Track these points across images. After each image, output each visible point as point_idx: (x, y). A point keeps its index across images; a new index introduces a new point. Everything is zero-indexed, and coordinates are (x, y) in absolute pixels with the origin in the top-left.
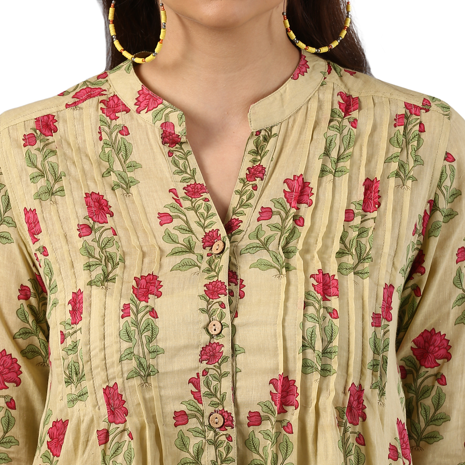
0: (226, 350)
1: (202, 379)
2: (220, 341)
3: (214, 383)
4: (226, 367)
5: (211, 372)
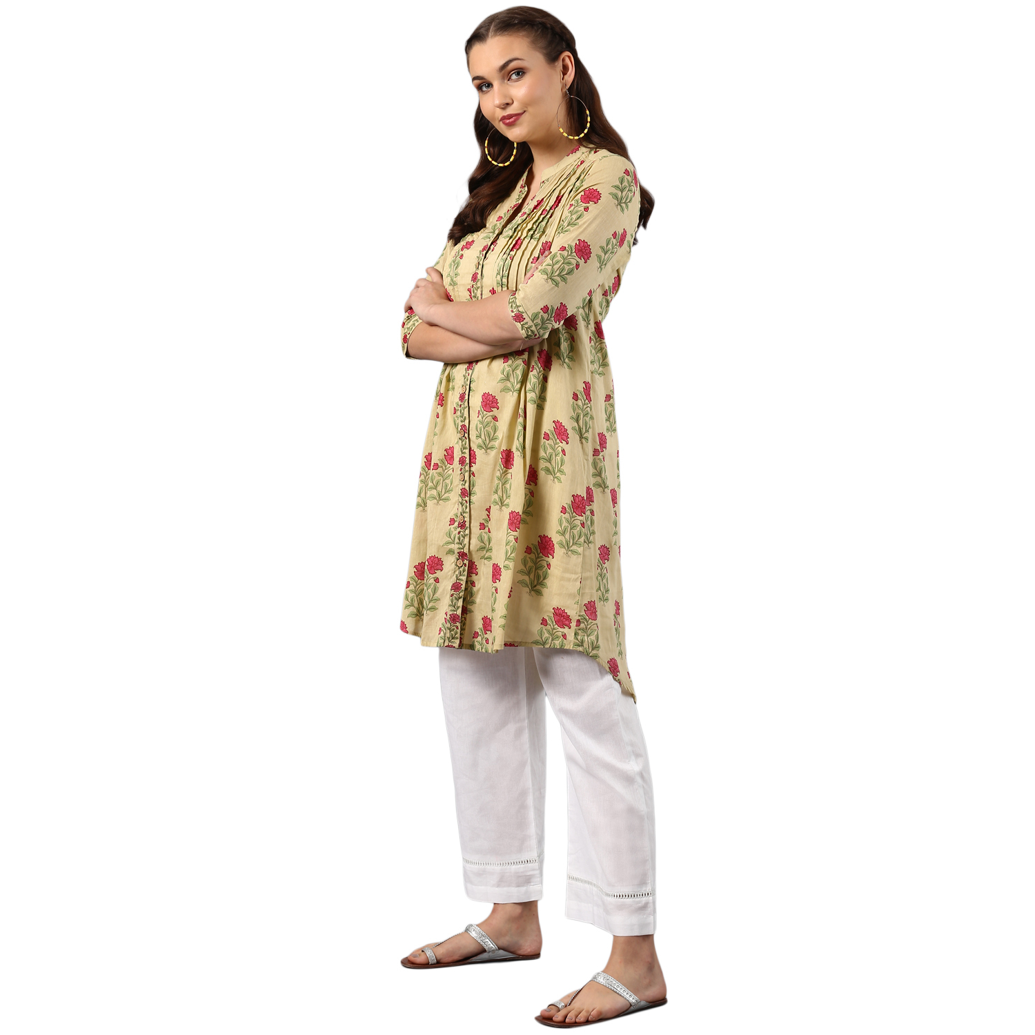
0: (479, 276)
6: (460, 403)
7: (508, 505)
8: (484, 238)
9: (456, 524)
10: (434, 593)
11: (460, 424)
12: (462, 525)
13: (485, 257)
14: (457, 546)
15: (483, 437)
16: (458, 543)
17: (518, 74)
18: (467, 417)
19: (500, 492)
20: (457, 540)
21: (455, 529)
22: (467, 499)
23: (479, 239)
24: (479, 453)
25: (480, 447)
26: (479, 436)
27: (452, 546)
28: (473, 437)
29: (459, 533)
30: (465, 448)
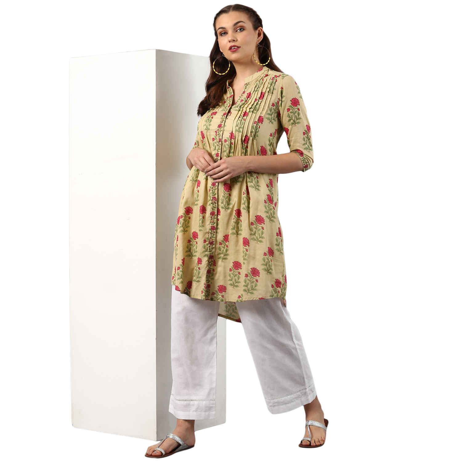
0: (223, 126)
1: (217, 131)
2: (222, 123)
3: (219, 132)
4: (222, 129)
5: (219, 130)
6: (212, 187)
7: (241, 234)
8: (222, 111)
9: (207, 242)
10: (199, 274)
11: (212, 196)
12: (211, 243)
13: (226, 118)
14: (209, 253)
15: (224, 203)
16: (209, 251)
17: (240, 29)
18: (217, 193)
19: (236, 229)
20: (208, 250)
21: (207, 245)
22: (214, 231)
23: (220, 111)
24: (222, 211)
25: (222, 208)
26: (222, 203)
27: (207, 253)
28: (220, 203)
29: (210, 247)
30: (215, 208)
